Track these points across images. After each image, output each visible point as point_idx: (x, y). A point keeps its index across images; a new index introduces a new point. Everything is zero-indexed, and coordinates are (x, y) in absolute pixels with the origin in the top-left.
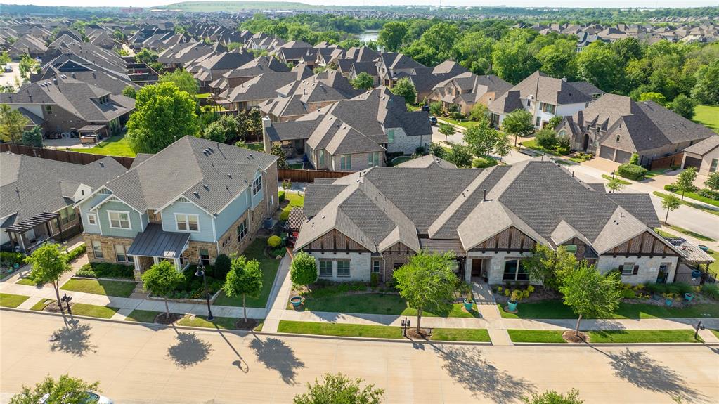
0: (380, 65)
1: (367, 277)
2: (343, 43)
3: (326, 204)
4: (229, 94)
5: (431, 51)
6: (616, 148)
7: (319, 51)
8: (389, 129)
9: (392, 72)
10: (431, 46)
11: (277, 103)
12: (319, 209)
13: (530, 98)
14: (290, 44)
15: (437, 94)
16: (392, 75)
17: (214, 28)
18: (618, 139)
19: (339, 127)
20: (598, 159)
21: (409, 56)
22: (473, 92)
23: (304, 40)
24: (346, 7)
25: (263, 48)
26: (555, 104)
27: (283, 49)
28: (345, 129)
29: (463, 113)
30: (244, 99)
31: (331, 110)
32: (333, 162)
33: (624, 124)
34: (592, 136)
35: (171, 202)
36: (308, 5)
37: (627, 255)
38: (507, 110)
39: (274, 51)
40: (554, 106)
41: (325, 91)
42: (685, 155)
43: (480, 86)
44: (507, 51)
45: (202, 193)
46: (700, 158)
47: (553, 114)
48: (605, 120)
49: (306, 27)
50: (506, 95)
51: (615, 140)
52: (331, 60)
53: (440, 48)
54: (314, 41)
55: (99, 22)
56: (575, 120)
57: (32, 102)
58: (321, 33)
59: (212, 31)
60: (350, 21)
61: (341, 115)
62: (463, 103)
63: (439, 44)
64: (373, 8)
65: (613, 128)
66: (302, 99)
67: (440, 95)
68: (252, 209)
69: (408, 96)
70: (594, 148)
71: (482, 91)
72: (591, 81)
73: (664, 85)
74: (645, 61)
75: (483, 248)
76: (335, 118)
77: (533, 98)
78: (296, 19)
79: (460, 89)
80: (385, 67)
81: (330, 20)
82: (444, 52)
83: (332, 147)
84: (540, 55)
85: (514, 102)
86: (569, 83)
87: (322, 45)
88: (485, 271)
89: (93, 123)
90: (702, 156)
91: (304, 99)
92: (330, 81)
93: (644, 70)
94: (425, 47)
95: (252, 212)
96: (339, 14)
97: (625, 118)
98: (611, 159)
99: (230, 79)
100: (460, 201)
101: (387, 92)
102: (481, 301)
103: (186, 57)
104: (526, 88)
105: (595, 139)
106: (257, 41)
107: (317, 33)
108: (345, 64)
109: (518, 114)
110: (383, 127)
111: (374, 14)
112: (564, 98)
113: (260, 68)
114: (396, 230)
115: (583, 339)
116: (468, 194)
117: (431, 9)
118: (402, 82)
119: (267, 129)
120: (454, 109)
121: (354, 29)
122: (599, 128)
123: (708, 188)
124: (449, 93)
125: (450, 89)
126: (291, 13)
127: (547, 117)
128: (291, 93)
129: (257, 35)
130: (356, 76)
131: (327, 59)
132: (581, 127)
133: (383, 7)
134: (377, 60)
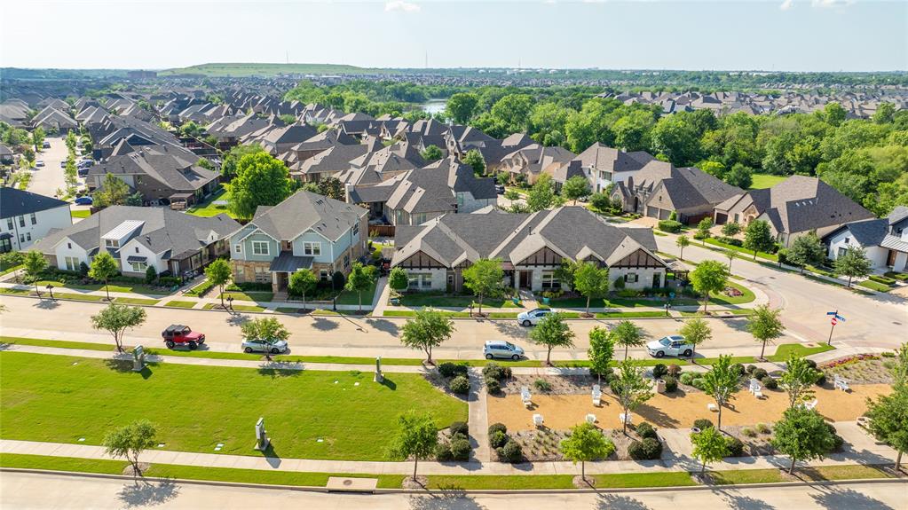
0: (449, 138)
1: (444, 287)
2: (407, 114)
3: (411, 239)
4: (300, 166)
5: (502, 123)
6: (660, 208)
7: (383, 123)
8: (458, 193)
9: (461, 145)
10: (502, 118)
11: (352, 173)
12: (406, 243)
14: (350, 117)
15: (505, 165)
16: (461, 148)
17: (257, 97)
18: (660, 200)
19: (414, 191)
20: (645, 218)
21: (478, 128)
22: (539, 163)
23: (364, 111)
24: (404, 70)
25: (319, 120)
26: (612, 171)
27: (344, 122)
28: (419, 193)
29: (530, 182)
30: (317, 170)
31: (407, 177)
32: (411, 220)
33: (664, 186)
34: (641, 198)
35: (302, 233)
36: (360, 68)
37: (629, 267)
38: (569, 176)
39: (333, 124)
40: (611, 173)
41: (398, 161)
42: (716, 212)
43: (546, 157)
44: (580, 124)
45: (322, 227)
46: (726, 213)
47: (610, 180)
48: (650, 183)
49: (362, 96)
50: (569, 164)
51: (658, 201)
52: (397, 134)
53: (512, 120)
54: (375, 112)
55: (114, 90)
56: (626, 185)
57: (124, 172)
58: (382, 104)
59: (255, 102)
60: (412, 89)
61: (415, 182)
62: (529, 173)
63: (511, 117)
64: (437, 71)
65: (656, 190)
66: (376, 169)
67: (508, 166)
68: (353, 246)
69: (477, 167)
70: (643, 210)
71: (547, 161)
72: (665, 152)
73: (737, 156)
74: (719, 132)
75: (525, 263)
76: (410, 184)
77: (593, 167)
78: (348, 86)
79: (526, 160)
80: (453, 140)
81: (388, 88)
82: (516, 125)
83: (409, 207)
84: (615, 126)
85: (576, 169)
86: (628, 154)
87: (385, 117)
88: (530, 283)
89: (180, 192)
90: (728, 212)
91: (379, 169)
92: (402, 152)
93: (718, 141)
94: (496, 119)
95: (353, 249)
96: (398, 79)
97: (665, 181)
98: (656, 217)
99: (298, 152)
100: (513, 235)
101: (456, 161)
102: (525, 300)
103: (240, 130)
104: (587, 158)
105: (643, 200)
106: (312, 113)
107: (378, 104)
108: (412, 138)
109: (577, 180)
110: (453, 191)
111: (439, 80)
112: (620, 165)
113: (328, 142)
114: (465, 253)
115: (592, 316)
116: (518, 231)
117: (508, 73)
118: (470, 154)
119: (350, 193)
120: (521, 179)
121: (417, 98)
122: (646, 191)
123: (724, 235)
124: (517, 164)
125: (517, 160)
126: (339, 79)
127: (605, 184)
128: (365, 164)
129: (310, 106)
130: (424, 149)
131: (393, 133)
132: (631, 191)
133: (450, 69)
134: (445, 133)
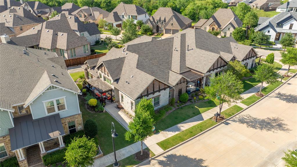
1: (167, 102)
6: (172, 29)
8: (82, 33)
9: (36, 11)
13: (123, 14)
16: (37, 13)
18: (172, 25)
19: (57, 35)
22: (93, 15)
28: (63, 35)
31: (44, 27)
32: (66, 54)
33: (174, 18)
34: (160, 25)
38: (115, 20)
40: (136, 16)
43: (94, 12)
47: (137, 20)
48: (164, 18)
51: (171, 26)
56: (152, 20)
65: (169, 21)
66: (6, 25)
70: (163, 31)
71: (97, 14)
75: (214, 69)
76: (51, 31)
77: (125, 14)
79: (86, 14)
83: (62, 46)
90: (201, 27)
98: (170, 34)
104: (120, 10)
105: (162, 27)
112: (138, 12)
116: (179, 50)
122: (162, 22)
132: (155, 22)
134: (23, 5)
